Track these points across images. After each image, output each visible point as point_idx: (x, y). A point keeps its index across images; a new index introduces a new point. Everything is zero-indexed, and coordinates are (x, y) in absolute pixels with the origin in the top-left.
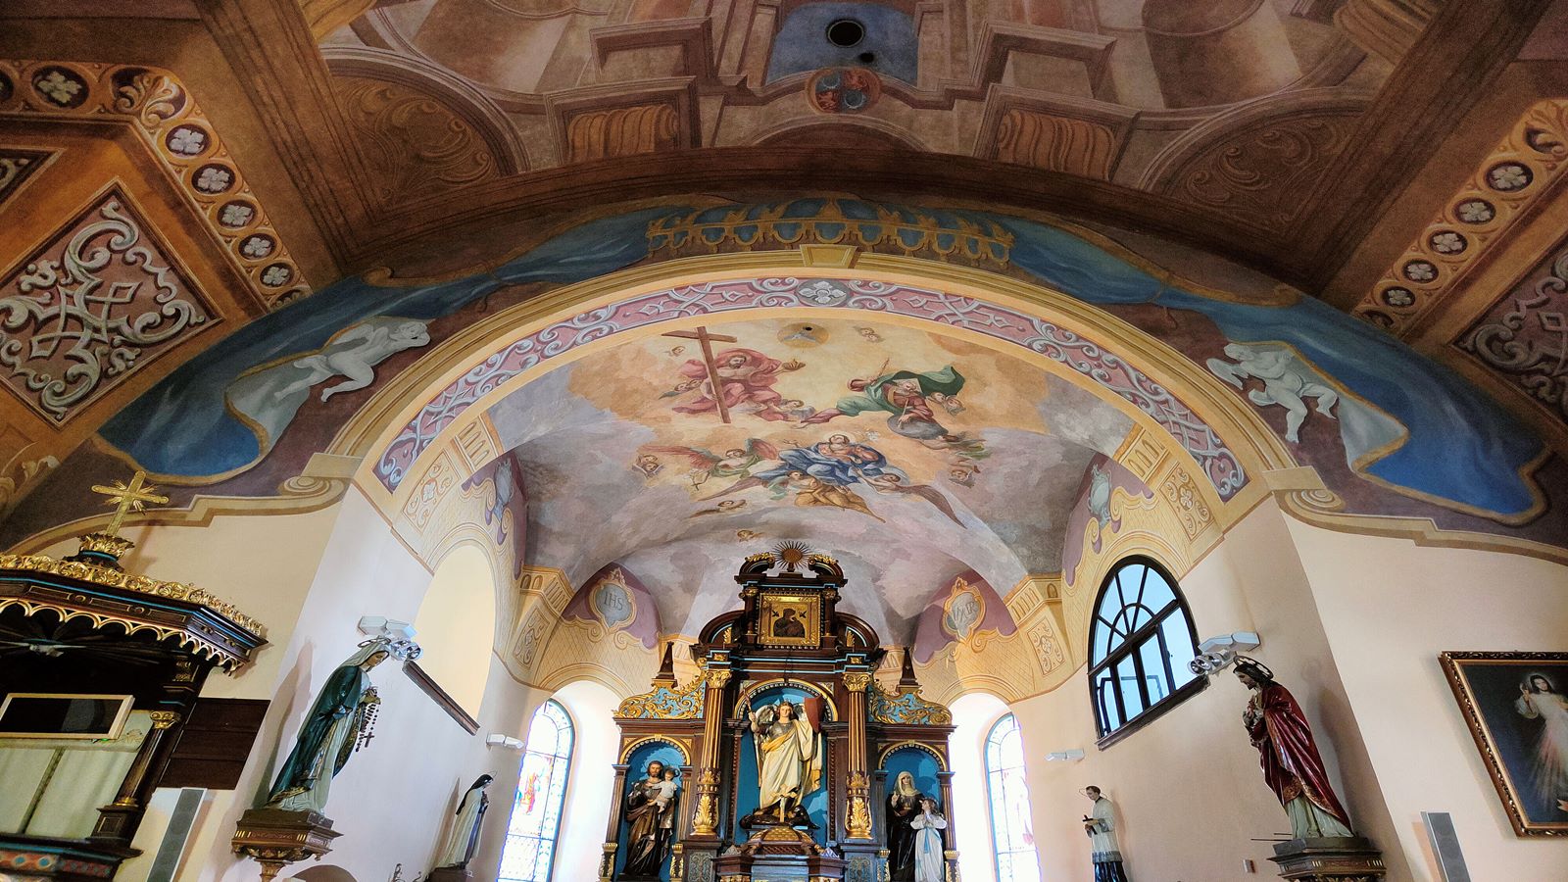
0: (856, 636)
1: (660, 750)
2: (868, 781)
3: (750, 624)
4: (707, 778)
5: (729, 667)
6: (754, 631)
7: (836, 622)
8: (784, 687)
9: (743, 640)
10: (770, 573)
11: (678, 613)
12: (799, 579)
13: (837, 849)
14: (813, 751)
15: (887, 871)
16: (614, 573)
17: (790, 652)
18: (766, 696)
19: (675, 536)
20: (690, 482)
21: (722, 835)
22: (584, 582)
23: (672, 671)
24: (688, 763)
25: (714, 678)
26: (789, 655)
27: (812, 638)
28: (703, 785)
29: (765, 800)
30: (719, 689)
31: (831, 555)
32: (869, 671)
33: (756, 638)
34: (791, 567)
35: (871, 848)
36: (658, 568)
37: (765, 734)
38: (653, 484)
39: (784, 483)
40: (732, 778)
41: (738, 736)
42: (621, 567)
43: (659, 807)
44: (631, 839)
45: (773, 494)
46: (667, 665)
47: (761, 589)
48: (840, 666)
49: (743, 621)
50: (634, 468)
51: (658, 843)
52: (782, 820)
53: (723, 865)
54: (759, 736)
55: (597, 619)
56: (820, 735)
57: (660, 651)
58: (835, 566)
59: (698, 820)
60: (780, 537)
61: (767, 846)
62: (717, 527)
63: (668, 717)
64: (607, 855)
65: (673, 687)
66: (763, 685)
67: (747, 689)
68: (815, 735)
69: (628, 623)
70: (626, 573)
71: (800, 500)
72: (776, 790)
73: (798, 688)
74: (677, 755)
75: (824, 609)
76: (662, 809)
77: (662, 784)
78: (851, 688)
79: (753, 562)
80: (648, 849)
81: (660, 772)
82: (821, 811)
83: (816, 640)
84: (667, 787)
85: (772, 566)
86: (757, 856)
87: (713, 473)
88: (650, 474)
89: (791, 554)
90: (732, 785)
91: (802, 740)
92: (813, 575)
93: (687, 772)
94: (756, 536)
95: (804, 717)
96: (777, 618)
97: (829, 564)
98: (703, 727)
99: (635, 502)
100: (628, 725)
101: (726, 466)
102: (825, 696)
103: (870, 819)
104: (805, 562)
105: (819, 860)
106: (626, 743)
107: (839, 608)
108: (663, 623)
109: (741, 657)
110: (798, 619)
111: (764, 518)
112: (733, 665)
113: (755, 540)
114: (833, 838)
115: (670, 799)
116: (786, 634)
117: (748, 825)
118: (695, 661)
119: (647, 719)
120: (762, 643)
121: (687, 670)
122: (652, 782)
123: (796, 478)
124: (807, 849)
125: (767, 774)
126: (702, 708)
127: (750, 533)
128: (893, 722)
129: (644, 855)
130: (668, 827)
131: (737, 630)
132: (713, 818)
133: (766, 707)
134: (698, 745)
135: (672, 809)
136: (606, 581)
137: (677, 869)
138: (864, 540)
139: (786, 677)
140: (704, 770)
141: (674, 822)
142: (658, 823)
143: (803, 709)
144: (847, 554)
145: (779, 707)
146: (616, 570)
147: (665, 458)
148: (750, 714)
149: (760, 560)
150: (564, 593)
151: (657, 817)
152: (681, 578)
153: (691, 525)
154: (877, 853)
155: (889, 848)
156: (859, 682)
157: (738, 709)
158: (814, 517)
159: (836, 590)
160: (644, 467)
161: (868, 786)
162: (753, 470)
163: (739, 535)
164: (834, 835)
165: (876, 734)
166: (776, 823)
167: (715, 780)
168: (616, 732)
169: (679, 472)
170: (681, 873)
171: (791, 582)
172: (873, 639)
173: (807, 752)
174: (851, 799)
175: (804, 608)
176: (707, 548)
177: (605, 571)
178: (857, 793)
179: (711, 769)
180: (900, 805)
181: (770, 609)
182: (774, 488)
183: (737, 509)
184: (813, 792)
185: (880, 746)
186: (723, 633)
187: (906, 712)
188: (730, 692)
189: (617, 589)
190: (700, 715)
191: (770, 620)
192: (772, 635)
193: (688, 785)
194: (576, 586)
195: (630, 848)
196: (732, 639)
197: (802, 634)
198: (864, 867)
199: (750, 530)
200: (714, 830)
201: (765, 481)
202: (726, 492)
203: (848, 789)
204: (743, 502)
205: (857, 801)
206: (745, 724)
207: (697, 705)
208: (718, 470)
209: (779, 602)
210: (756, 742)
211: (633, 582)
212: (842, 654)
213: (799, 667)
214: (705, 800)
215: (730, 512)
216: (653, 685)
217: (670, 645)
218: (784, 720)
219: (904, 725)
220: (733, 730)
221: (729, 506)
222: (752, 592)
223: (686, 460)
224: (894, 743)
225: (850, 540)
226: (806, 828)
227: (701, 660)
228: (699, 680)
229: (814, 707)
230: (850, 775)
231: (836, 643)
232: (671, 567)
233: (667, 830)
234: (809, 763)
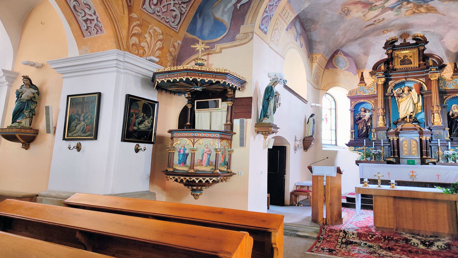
0: (433, 61)
1: (364, 104)
2: (440, 108)
3: (390, 62)
4: (381, 111)
5: (384, 77)
6: (392, 65)
7: (424, 57)
8: (405, 82)
9: (388, 68)
10: (396, 44)
11: (363, 63)
12: (409, 44)
13: (429, 129)
14: (418, 100)
15: (448, 134)
16: (339, 53)
17: (407, 70)
18: (398, 85)
19: (358, 37)
20: (362, 15)
21: (388, 127)
22: (330, 56)
23: (364, 81)
24: (374, 107)
25: (379, 81)
26: (407, 71)
27: (415, 63)
28: (379, 113)
29: (402, 116)
30: (381, 84)
31: (421, 33)
32: (439, 72)
33: (393, 67)
34: (405, 40)
35: (442, 128)
36: (354, 49)
37: (399, 97)
38: (348, 18)
39: (400, 8)
40: (389, 111)
41: (390, 98)
42: (341, 50)
43: (366, 120)
44: (358, 128)
45: (396, 13)
46: (362, 79)
47: (393, 50)
48: (427, 72)
49: (388, 62)
50: (340, 13)
51: (367, 130)
52: (408, 121)
53: (389, 134)
54: (397, 98)
55: (336, 68)
56: (420, 96)
57: (359, 75)
58: (424, 37)
59: (379, 123)
60: (399, 30)
61: (404, 129)
62: (373, 31)
63: (365, 94)
64: (352, 133)
65: (365, 86)
66: (397, 82)
67: (391, 84)
68: (418, 95)
69: (347, 68)
70: (343, 52)
71: (407, 14)
72: (405, 113)
73: (411, 81)
74: (370, 105)
75: (419, 53)
76: (367, 121)
77: (366, 114)
78: (432, 79)
79: (389, 41)
80: (364, 131)
81: (365, 110)
82: (422, 119)
83: (417, 65)
84: (367, 115)
85: (397, 41)
86: (400, 131)
87: (371, 9)
88: (346, 15)
89: (404, 36)
90: (389, 113)
91: (414, 97)
92: (414, 42)
93: (373, 110)
94: (390, 31)
95: (414, 91)
96: (401, 59)
97: (421, 37)
98: (377, 97)
99: (343, 26)
100: (352, 98)
101: (376, 5)
102: (422, 83)
103: (441, 120)
104: (410, 38)
105: (423, 132)
106: (352, 103)
107: (425, 52)
108: (358, 66)
109: (388, 74)
110: (409, 58)
111: (392, 23)
112: (386, 76)
113: (389, 33)
114: (427, 125)
115: (369, 118)
116: (405, 64)
117: (396, 124)
118: (372, 77)
119: (358, 96)
120: (396, 68)
121: (369, 80)
122: (363, 113)
123: (405, 4)
124: (418, 129)
125: (401, 108)
126: (376, 91)
127: (387, 30)
128: (450, 89)
129: (363, 132)
130: (369, 125)
131: (386, 65)
132: (384, 122)
133: (399, 88)
134: (376, 102)
135: (370, 120)
136: (337, 56)
137: (374, 136)
138: (436, 24)
139: (406, 78)
140: (379, 109)
141: (371, 124)
142: (366, 124)
143: (413, 88)
144: (428, 32)
145: (404, 88)
146: (340, 52)
147: (351, 7)
148: (394, 92)
149: (392, 40)
150: (324, 61)
151: (365, 123)
152: (363, 51)
153: (364, 31)
154: (444, 129)
155: (449, 127)
156: (436, 77)
157: (389, 90)
158: (414, 20)
159: (424, 46)
160: (344, 12)
161: (440, 110)
162: (387, 5)
163: (383, 32)
164: (428, 125)
165: (442, 93)
166: (406, 122)
167: (383, 111)
168: (349, 101)
169: (357, 12)
170: (375, 137)
171: (405, 46)
172: (441, 61)
173: (416, 101)
174: (433, 114)
175: (411, 54)
176: (371, 39)
177: (336, 52)
178: (436, 112)
179: (382, 108)
180: (453, 115)
181: (398, 56)
182: (396, 11)
183: (381, 22)
184: (419, 113)
185: (445, 97)
186: (381, 67)
187: (455, 85)
188: (385, 85)
189: (341, 57)
190: (375, 93)
191: (398, 60)
192: (399, 65)
193: (374, 113)
194: (328, 58)
195: (358, 131)
196: (384, 68)
197: (411, 63)
198: (439, 133)
199: (387, 29)
200: (385, 125)
201: (392, 9)
202: (376, 16)
203: (432, 111)
204: (384, 19)
205: (436, 115)
206: (392, 94)
207: (374, 90)
208: (372, 8)
209: (401, 54)
210: (396, 100)
211: (346, 55)
212: (428, 68)
213: (411, 74)
214: (381, 117)
215: (379, 24)
216: (358, 86)
217: (362, 73)
218: (406, 92)
219: (455, 89)
220: (388, 96)
221: (378, 21)
222: (390, 51)
223: (360, 6)
224: (450, 96)
225: (429, 26)
226: (417, 123)
227: (374, 76)
228: (374, 82)
229: (418, 87)
230: (433, 107)
231: (425, 64)
232: (358, 48)
233: (369, 126)
234: (417, 104)
